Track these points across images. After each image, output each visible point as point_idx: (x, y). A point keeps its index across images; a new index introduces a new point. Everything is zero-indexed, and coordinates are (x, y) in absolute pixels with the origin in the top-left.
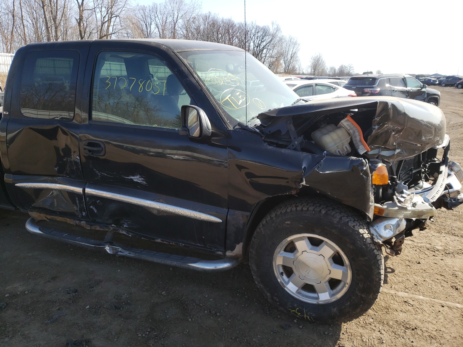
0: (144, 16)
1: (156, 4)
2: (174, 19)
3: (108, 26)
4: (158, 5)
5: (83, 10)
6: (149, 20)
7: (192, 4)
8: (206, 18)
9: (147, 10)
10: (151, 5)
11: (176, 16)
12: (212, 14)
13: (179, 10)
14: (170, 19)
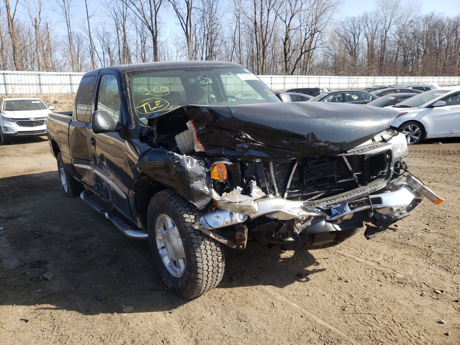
0: (353, 28)
1: (367, 13)
2: (386, 26)
3: (311, 42)
4: (369, 14)
5: (289, 30)
6: (358, 31)
7: (408, 7)
8: (427, 19)
9: (357, 21)
10: (361, 14)
11: (389, 23)
12: (436, 14)
13: (392, 16)
14: (381, 27)
